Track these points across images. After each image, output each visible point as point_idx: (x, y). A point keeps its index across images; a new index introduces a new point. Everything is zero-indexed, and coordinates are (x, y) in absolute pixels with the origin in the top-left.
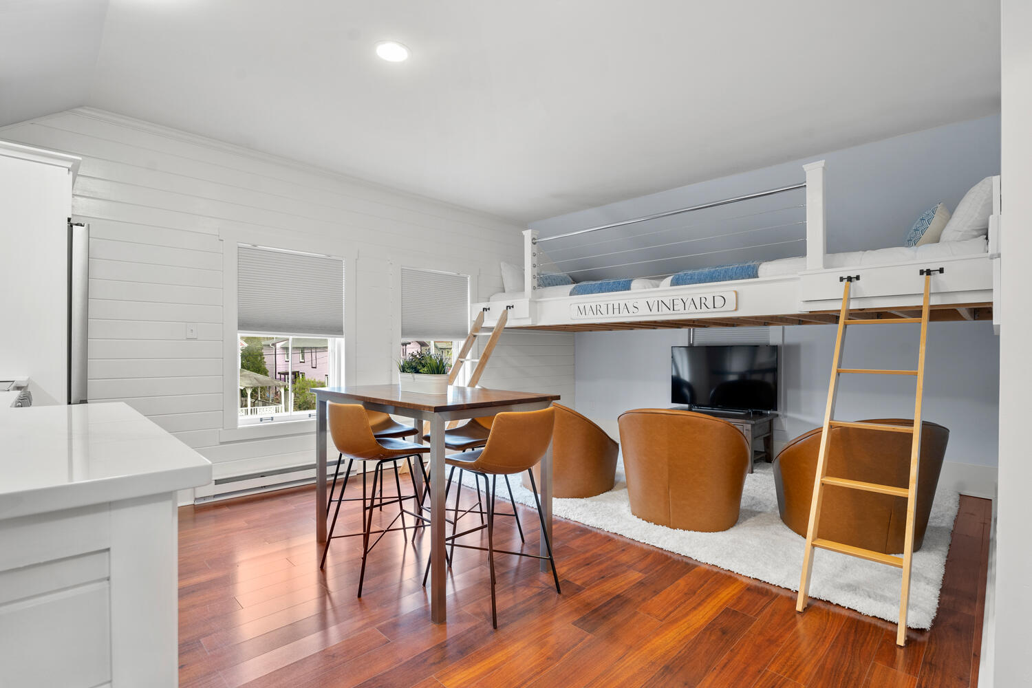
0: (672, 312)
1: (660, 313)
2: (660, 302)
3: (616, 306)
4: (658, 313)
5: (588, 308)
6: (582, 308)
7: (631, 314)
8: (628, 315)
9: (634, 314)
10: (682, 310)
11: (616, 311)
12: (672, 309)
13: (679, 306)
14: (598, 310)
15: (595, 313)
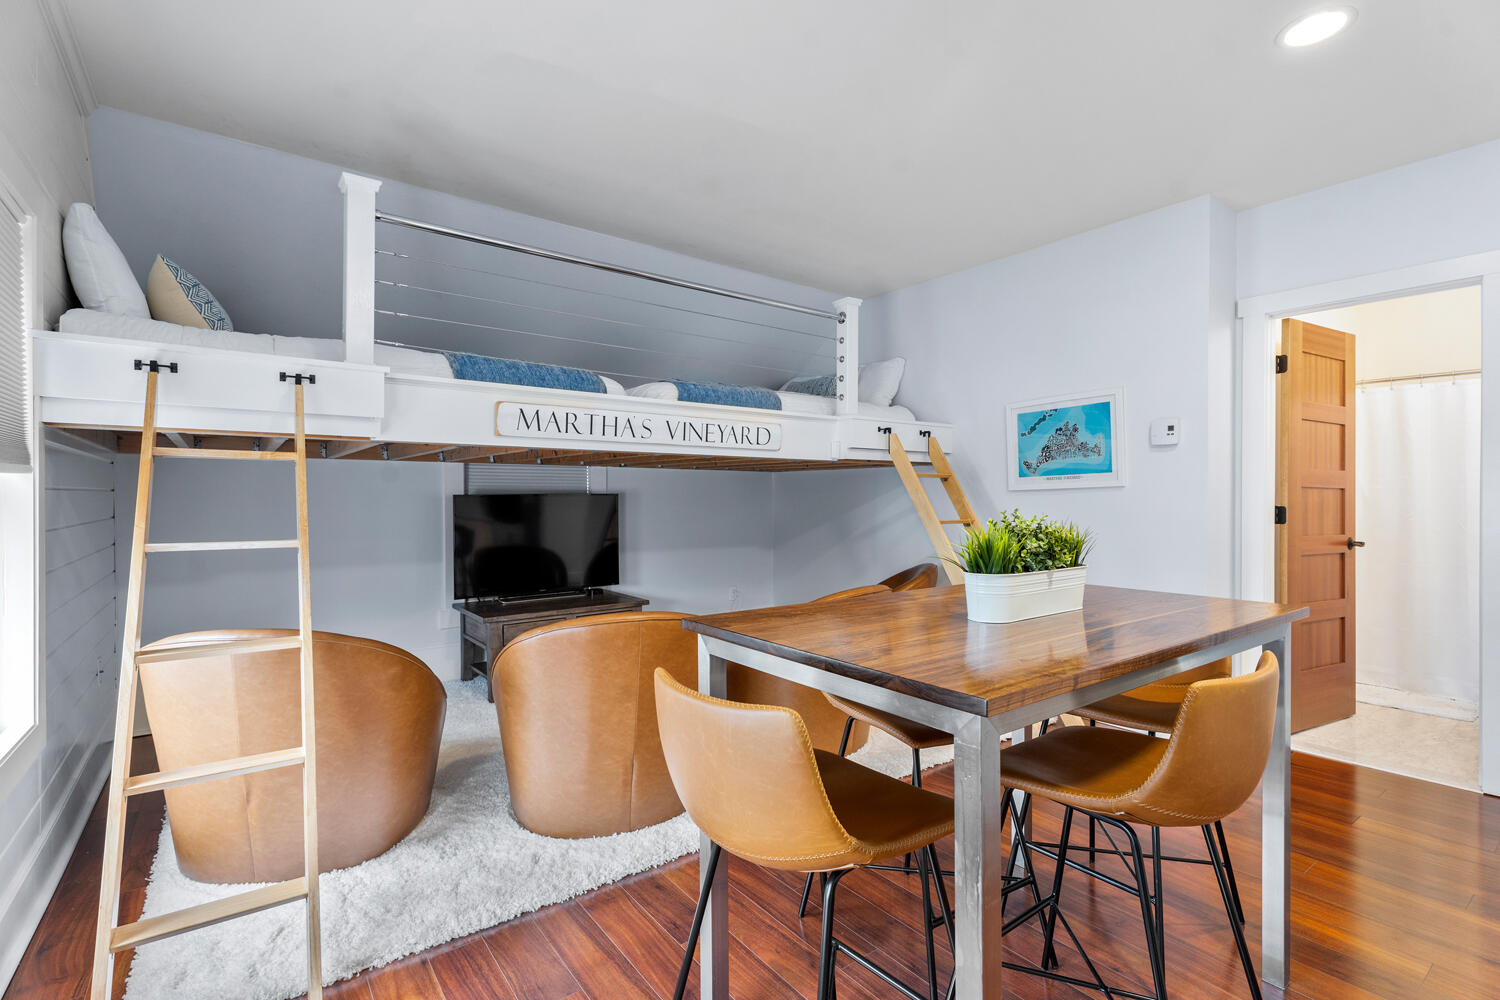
0: (703, 443)
1: (687, 442)
2: (688, 425)
3: (610, 422)
4: (683, 443)
5: (545, 416)
6: (530, 414)
7: (638, 438)
8: (633, 440)
9: (643, 440)
10: (718, 443)
11: (610, 431)
12: (704, 439)
13: (715, 436)
14: (570, 423)
15: (563, 428)
